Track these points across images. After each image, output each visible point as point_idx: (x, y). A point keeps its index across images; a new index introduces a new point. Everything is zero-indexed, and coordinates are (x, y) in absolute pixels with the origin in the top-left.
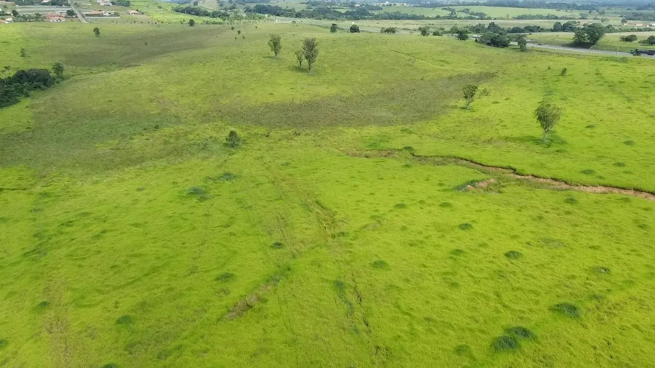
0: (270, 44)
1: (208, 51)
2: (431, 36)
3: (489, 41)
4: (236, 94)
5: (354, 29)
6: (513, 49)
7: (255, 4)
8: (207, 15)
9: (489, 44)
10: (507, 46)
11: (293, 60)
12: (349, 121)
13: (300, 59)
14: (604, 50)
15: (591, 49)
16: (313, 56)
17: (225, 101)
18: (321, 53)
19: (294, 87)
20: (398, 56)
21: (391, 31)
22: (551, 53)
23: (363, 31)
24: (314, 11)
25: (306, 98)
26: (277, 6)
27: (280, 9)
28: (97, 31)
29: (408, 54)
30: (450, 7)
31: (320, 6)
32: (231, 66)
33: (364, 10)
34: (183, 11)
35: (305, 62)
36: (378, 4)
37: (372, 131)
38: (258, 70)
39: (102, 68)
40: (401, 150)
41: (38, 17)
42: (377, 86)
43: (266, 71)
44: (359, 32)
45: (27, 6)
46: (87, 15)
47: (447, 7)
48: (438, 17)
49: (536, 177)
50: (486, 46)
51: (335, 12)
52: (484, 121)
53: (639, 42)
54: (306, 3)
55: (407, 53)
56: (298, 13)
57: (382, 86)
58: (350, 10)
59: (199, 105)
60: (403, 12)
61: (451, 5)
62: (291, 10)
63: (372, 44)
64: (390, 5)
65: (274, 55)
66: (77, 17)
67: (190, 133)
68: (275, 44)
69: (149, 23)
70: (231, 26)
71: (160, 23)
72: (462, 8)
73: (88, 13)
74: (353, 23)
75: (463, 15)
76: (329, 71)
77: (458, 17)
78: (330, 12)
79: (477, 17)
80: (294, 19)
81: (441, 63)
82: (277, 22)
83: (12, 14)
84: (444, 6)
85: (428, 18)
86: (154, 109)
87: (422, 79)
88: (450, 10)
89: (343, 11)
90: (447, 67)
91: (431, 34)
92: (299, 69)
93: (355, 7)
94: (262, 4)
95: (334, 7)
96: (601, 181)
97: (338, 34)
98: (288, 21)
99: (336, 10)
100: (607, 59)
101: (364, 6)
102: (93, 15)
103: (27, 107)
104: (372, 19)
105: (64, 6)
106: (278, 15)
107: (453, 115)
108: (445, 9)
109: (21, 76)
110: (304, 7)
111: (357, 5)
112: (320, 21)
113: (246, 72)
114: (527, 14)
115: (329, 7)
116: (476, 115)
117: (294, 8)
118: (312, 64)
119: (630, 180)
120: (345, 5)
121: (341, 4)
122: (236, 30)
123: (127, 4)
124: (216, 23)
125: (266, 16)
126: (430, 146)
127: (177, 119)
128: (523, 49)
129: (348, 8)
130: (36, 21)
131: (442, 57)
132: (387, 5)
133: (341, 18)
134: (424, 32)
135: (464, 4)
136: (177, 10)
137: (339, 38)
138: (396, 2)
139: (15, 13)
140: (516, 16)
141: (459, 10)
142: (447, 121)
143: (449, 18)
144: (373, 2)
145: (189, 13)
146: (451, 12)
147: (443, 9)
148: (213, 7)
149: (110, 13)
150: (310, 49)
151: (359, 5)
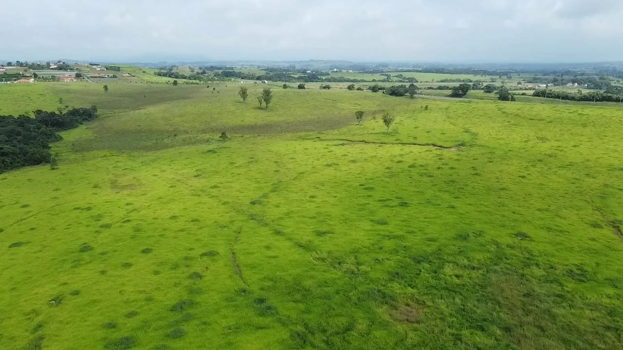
0: (239, 93)
2: (355, 91)
3: (390, 93)
5: (301, 87)
6: (405, 97)
7: (222, 71)
8: (185, 78)
9: (391, 94)
10: (403, 96)
11: (255, 102)
12: (289, 131)
13: (260, 102)
16: (269, 100)
17: (213, 124)
18: (273, 100)
19: (257, 117)
20: (326, 101)
21: (327, 87)
22: (429, 99)
23: (308, 88)
24: (271, 75)
25: (265, 122)
26: (240, 72)
27: (244, 74)
28: (106, 88)
30: (387, 73)
31: (276, 72)
33: (314, 75)
34: (165, 75)
35: (264, 104)
36: (327, 71)
37: (303, 134)
38: (233, 108)
39: (121, 110)
40: (314, 138)
41: (53, 78)
42: (310, 117)
43: (238, 109)
44: (305, 89)
45: (41, 71)
46: (91, 77)
48: (374, 81)
49: (373, 143)
50: (389, 96)
51: (290, 77)
52: (364, 128)
54: (266, 70)
55: (333, 99)
56: (258, 77)
57: (313, 117)
58: (303, 76)
59: (198, 126)
60: (346, 77)
61: (389, 72)
62: (252, 75)
64: (337, 72)
65: (243, 100)
66: (84, 78)
67: (197, 137)
68: (243, 93)
69: (141, 83)
72: (396, 74)
73: (91, 75)
74: (302, 83)
76: (280, 109)
77: (392, 80)
78: (285, 77)
79: (406, 81)
80: (255, 81)
81: (355, 105)
82: (242, 82)
83: (33, 76)
84: (384, 72)
85: (366, 81)
86: (169, 128)
87: (339, 114)
88: (386, 75)
89: (296, 76)
90: (359, 107)
91: (356, 89)
92: (261, 108)
93: (306, 73)
94: (227, 70)
95: (289, 73)
97: (288, 89)
98: (252, 82)
99: (290, 75)
101: (314, 73)
102: (95, 77)
103: (86, 129)
105: (69, 70)
106: (242, 78)
107: (349, 127)
108: (383, 75)
110: (263, 72)
111: (308, 72)
112: (276, 82)
115: (284, 73)
116: (362, 127)
117: (254, 74)
118: (269, 105)
119: (415, 142)
120: (299, 71)
121: (294, 71)
122: (211, 89)
123: (118, 69)
124: (194, 84)
125: (233, 79)
126: (330, 137)
127: (186, 132)
128: (412, 97)
129: (300, 73)
130: (53, 81)
131: (356, 102)
132: (334, 72)
133: (293, 80)
134: (350, 88)
135: (400, 71)
136: (159, 75)
137: (289, 92)
138: (343, 69)
139: (35, 76)
140: (439, 80)
141: (394, 75)
142: (345, 130)
143: (382, 81)
144: (324, 70)
145: (170, 76)
146: (386, 77)
147: (381, 75)
148: (187, 73)
149: (108, 76)
150: (267, 96)
151: (310, 72)
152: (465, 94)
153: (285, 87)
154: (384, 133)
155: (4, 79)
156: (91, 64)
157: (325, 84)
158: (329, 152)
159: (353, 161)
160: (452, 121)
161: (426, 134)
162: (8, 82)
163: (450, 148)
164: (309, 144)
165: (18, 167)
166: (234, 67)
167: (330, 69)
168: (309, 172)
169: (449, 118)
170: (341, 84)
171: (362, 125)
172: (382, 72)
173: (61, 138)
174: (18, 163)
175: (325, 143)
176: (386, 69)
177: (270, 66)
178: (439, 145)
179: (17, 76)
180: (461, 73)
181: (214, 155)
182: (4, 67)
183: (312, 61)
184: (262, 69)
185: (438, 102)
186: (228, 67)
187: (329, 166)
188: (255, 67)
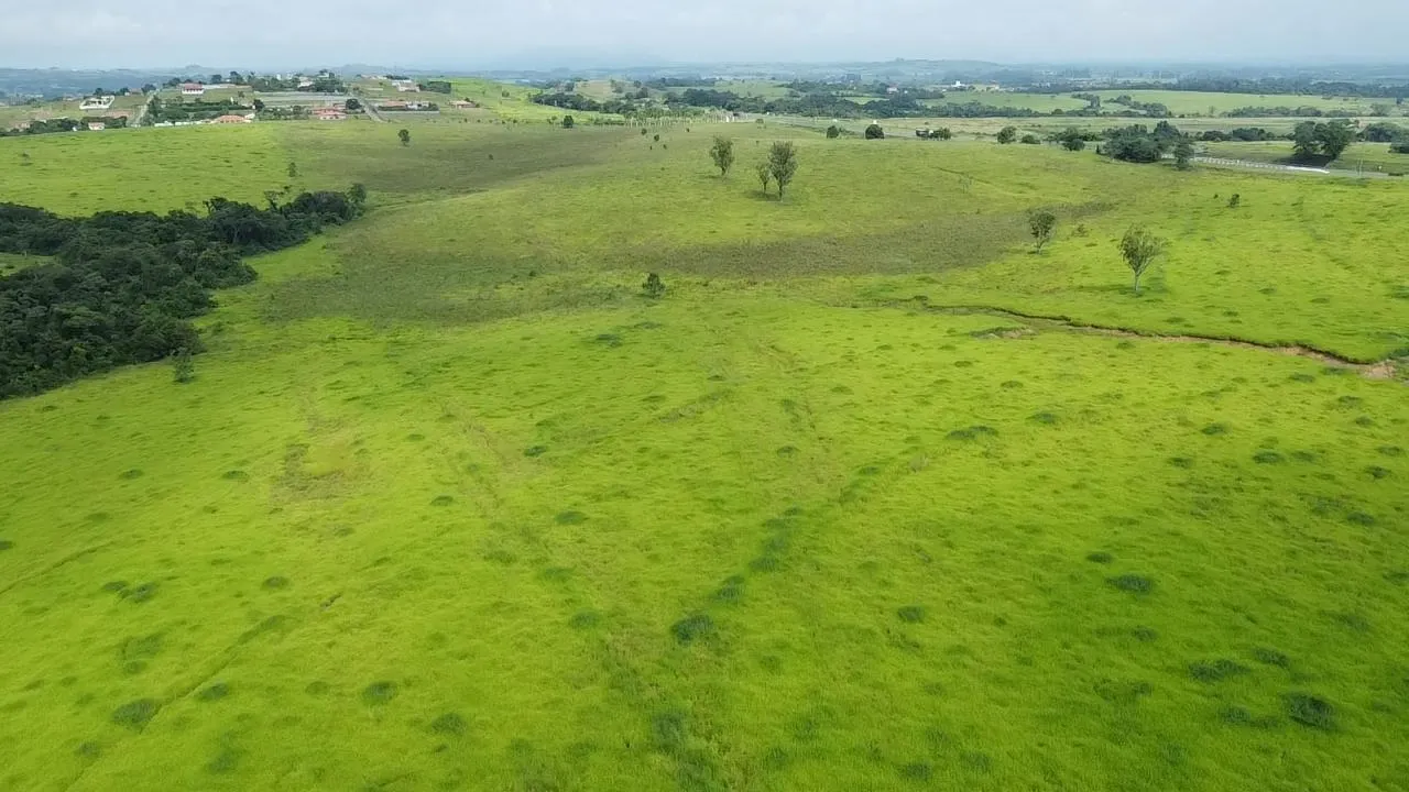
0: (713, 155)
1: (602, 168)
2: (1018, 145)
4: (655, 232)
5: (874, 133)
6: (1165, 165)
7: (685, 89)
8: (595, 109)
9: (1120, 157)
11: (752, 179)
12: (836, 269)
13: (764, 178)
14: (1342, 168)
15: (1329, 167)
16: (787, 172)
17: (636, 242)
18: (801, 171)
19: (751, 223)
20: (942, 176)
21: (943, 134)
22: (1231, 172)
23: (891, 136)
24: (802, 100)
25: (772, 238)
26: (728, 92)
27: (735, 97)
28: (404, 135)
29: (961, 173)
30: (1090, 93)
31: (813, 92)
32: (646, 191)
33: (905, 98)
34: (549, 102)
35: (773, 183)
36: (938, 87)
37: (874, 280)
38: (691, 196)
39: (424, 195)
40: (909, 300)
41: (297, 112)
42: (896, 222)
43: (706, 198)
44: (882, 138)
45: (274, 93)
46: (380, 108)
47: (1085, 93)
48: (1057, 113)
49: (1097, 327)
50: (1115, 161)
51: (846, 102)
52: (1058, 268)
54: (789, 86)
55: (960, 170)
56: (769, 104)
57: (904, 223)
58: (877, 100)
59: (596, 247)
60: (986, 103)
61: (1093, 89)
62: (755, 99)
63: (899, 156)
64: (963, 89)
65: (720, 173)
66: (364, 112)
67: (586, 281)
68: (723, 154)
69: (491, 121)
70: (640, 128)
71: (511, 123)
72: (1115, 94)
73: (381, 105)
74: (875, 122)
75: (1114, 108)
76: (815, 198)
77: (1102, 112)
78: (834, 103)
79: (1143, 113)
80: (759, 116)
81: (1021, 189)
82: (728, 120)
83: (254, 107)
84: (1080, 90)
85: (1037, 115)
86: (523, 251)
87: (977, 213)
88: (1088, 98)
89: (862, 101)
90: (1032, 194)
91: (1017, 140)
92: (764, 196)
93: (887, 93)
94: (698, 89)
95: (845, 92)
96: (1187, 330)
97: (841, 140)
98: (752, 119)
99: (847, 99)
101: (906, 92)
102: (389, 109)
103: (324, 247)
105: (336, 92)
106: (730, 108)
107: (1010, 262)
108: (1079, 96)
109: (307, 203)
110: (783, 93)
111: (890, 90)
112: (811, 119)
113: (672, 199)
114: (1255, 107)
115: (834, 93)
116: (1049, 261)
117: (761, 96)
118: (785, 187)
119: (1234, 330)
120: (868, 89)
121: (858, 87)
122: (651, 136)
123: (446, 88)
124: (613, 123)
125: (707, 110)
126: (955, 295)
127: (563, 265)
128: (1181, 165)
129: (873, 94)
130: (295, 119)
131: (1024, 179)
132: (957, 89)
133: (854, 113)
134: (1004, 137)
135: (1124, 86)
136: (538, 100)
137: (841, 148)
138: (977, 82)
139: (259, 105)
140: (1230, 110)
141: (1109, 98)
142: (997, 269)
143: (1080, 114)
144: (928, 84)
145: (561, 105)
146: (1089, 103)
147: (1074, 97)
148: (604, 94)
149: (419, 105)
150: (783, 160)
151: (895, 90)
152: (1334, 157)
153: (833, 132)
154: (1123, 290)
155: (191, 114)
156: (392, 78)
157: (934, 125)
158: (958, 364)
159: (1047, 419)
160: (1337, 251)
161: (1262, 298)
162: (198, 123)
163: (1368, 362)
164: (893, 326)
165: (105, 369)
166: (718, 78)
167: (945, 82)
168: (895, 467)
169: (1319, 239)
170: (974, 125)
171: (1046, 254)
172: (1075, 91)
173: (252, 276)
174: (107, 355)
175: (945, 322)
176: (1084, 82)
177: (801, 76)
178: (1325, 348)
179: (220, 108)
180: (1287, 91)
181: (613, 355)
182: (203, 87)
183: (899, 61)
184: (780, 83)
185: (1263, 182)
186: (704, 78)
187: (964, 435)
188: (767, 78)
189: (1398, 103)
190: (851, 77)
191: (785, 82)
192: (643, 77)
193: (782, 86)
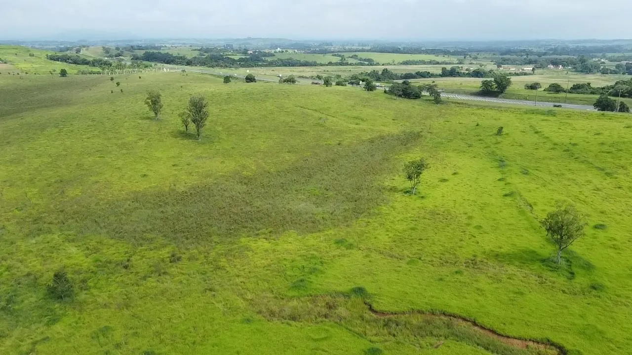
0: (147, 103)
1: (71, 110)
2: (335, 87)
4: (93, 179)
5: (250, 79)
6: (426, 100)
7: (144, 52)
8: (86, 64)
9: (400, 96)
10: (419, 97)
11: (176, 123)
12: (255, 223)
13: (186, 123)
14: (514, 99)
15: (501, 98)
16: (202, 119)
17: (73, 192)
19: (177, 163)
20: (304, 113)
21: (291, 80)
23: (260, 81)
24: (206, 58)
26: (168, 53)
27: (171, 56)
29: (316, 110)
30: (339, 54)
31: (212, 53)
32: (96, 133)
33: (257, 57)
34: (59, 59)
35: (192, 127)
36: (270, 51)
38: (131, 138)
40: (348, 296)
43: (142, 139)
44: (256, 82)
47: (336, 54)
48: (330, 64)
50: (398, 98)
51: (229, 58)
53: (544, 90)
54: (199, 50)
55: (314, 108)
56: (190, 60)
57: (292, 157)
58: (243, 57)
59: (34, 201)
60: (296, 58)
61: (339, 51)
62: (182, 57)
63: (272, 98)
64: (282, 52)
65: (154, 116)
68: (155, 103)
69: (9, 73)
70: (110, 76)
71: (24, 74)
72: (350, 54)
74: (248, 71)
75: (354, 61)
76: (224, 136)
77: (349, 63)
78: (223, 59)
79: (367, 63)
80: (184, 67)
81: (357, 121)
82: (165, 71)
85: (321, 65)
87: (339, 144)
88: (340, 56)
89: (237, 58)
90: (363, 126)
91: (334, 84)
92: (185, 135)
93: (248, 54)
94: (151, 51)
95: (227, 53)
97: (233, 86)
99: (229, 56)
100: (533, 112)
101: (257, 53)
104: (266, 66)
106: (168, 63)
110: (196, 54)
111: (249, 52)
112: (212, 69)
113: (114, 141)
114: (411, 60)
115: (222, 54)
117: (185, 56)
120: (238, 51)
121: (233, 50)
122: (115, 82)
124: (93, 73)
129: (241, 54)
132: (279, 52)
133: (235, 65)
135: (354, 50)
136: (52, 59)
137: (234, 91)
138: (287, 47)
140: (401, 62)
141: (349, 56)
143: (340, 64)
144: (265, 49)
145: (64, 61)
146: (341, 59)
147: (333, 55)
148: (96, 54)
150: (198, 111)
151: (252, 52)
152: (502, 91)
153: (227, 79)
167: (272, 48)
172: (334, 53)
176: (333, 48)
180: (420, 53)
188: (187, 46)
189: (465, 58)
190: (228, 45)
191: (197, 48)
192: (122, 45)
193: (195, 50)
